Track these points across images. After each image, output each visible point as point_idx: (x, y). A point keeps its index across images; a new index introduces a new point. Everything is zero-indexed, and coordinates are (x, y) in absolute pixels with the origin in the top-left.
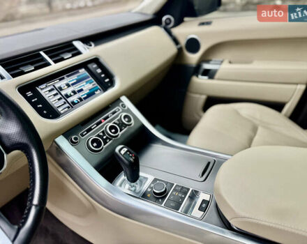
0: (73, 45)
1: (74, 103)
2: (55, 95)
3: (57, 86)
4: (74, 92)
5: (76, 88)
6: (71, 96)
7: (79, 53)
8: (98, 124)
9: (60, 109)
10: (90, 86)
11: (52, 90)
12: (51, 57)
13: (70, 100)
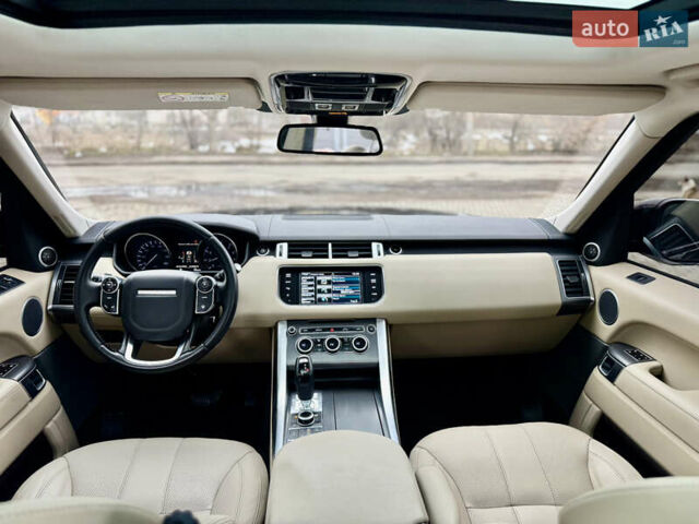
0: (370, 246)
1: (320, 300)
2: (310, 286)
3: (318, 278)
4: (329, 291)
5: (336, 288)
6: (323, 292)
7: (370, 256)
8: (324, 330)
9: (303, 299)
10: (351, 292)
11: (311, 280)
12: (333, 251)
13: (319, 296)
